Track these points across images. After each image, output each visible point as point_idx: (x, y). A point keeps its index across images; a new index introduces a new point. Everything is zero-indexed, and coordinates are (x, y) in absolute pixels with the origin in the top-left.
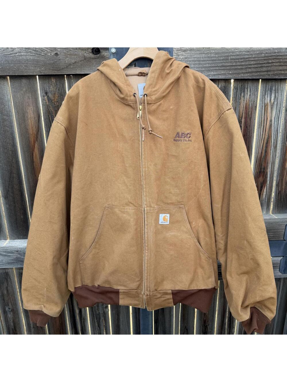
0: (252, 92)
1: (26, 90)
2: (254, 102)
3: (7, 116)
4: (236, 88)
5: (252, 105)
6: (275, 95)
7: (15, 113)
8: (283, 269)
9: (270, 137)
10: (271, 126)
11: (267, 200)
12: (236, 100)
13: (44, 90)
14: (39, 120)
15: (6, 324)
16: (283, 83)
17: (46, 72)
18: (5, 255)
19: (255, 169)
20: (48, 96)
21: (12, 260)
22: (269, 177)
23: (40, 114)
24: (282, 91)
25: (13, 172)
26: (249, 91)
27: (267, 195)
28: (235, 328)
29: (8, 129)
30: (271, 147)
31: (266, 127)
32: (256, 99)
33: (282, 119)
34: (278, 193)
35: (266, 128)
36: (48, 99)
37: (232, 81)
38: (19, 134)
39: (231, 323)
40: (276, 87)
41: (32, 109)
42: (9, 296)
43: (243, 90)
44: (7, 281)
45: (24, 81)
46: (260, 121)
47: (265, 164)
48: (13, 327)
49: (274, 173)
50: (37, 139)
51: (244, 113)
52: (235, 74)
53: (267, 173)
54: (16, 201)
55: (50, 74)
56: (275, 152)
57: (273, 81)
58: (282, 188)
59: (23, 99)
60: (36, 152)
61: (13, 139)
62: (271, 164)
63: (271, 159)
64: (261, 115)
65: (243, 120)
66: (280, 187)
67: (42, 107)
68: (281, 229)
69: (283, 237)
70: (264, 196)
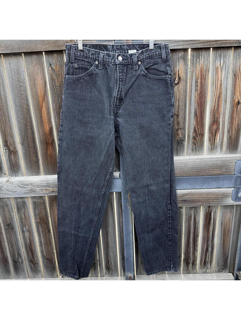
0: (205, 59)
1: (36, 63)
2: (207, 66)
3: (23, 83)
4: (193, 56)
5: (206, 68)
6: (224, 60)
7: (28, 80)
8: (235, 197)
9: (221, 93)
10: (221, 84)
11: (220, 143)
12: (193, 65)
13: (49, 63)
14: (45, 85)
15: (24, 241)
16: (230, 51)
17: (50, 49)
18: (23, 187)
19: (210, 119)
20: (52, 67)
21: (28, 191)
22: (221, 125)
23: (46, 81)
24: (229, 56)
25: (27, 125)
26: (203, 57)
27: (220, 140)
28: (198, 246)
29: (23, 92)
30: (222, 101)
31: (217, 85)
32: (209, 64)
33: (230, 77)
34: (229, 138)
36: (52, 69)
37: (190, 50)
38: (31, 97)
39: (195, 242)
40: (224, 54)
41: (40, 77)
42: (26, 220)
43: (198, 57)
44: (24, 207)
45: (34, 57)
46: (213, 81)
47: (218, 115)
48: (29, 244)
49: (225, 122)
50: (44, 99)
51: (199, 75)
52: (191, 44)
53: (219, 121)
54: (30, 146)
55: (53, 50)
56: (225, 105)
57: (222, 49)
58: (232, 134)
59: (34, 70)
60: (44, 110)
61: (27, 100)
62: (222, 114)
63: (223, 111)
64: (213, 76)
65: (199, 81)
66: (230, 133)
67: (48, 75)
68: (232, 165)
69: (233, 172)
70: (218, 140)
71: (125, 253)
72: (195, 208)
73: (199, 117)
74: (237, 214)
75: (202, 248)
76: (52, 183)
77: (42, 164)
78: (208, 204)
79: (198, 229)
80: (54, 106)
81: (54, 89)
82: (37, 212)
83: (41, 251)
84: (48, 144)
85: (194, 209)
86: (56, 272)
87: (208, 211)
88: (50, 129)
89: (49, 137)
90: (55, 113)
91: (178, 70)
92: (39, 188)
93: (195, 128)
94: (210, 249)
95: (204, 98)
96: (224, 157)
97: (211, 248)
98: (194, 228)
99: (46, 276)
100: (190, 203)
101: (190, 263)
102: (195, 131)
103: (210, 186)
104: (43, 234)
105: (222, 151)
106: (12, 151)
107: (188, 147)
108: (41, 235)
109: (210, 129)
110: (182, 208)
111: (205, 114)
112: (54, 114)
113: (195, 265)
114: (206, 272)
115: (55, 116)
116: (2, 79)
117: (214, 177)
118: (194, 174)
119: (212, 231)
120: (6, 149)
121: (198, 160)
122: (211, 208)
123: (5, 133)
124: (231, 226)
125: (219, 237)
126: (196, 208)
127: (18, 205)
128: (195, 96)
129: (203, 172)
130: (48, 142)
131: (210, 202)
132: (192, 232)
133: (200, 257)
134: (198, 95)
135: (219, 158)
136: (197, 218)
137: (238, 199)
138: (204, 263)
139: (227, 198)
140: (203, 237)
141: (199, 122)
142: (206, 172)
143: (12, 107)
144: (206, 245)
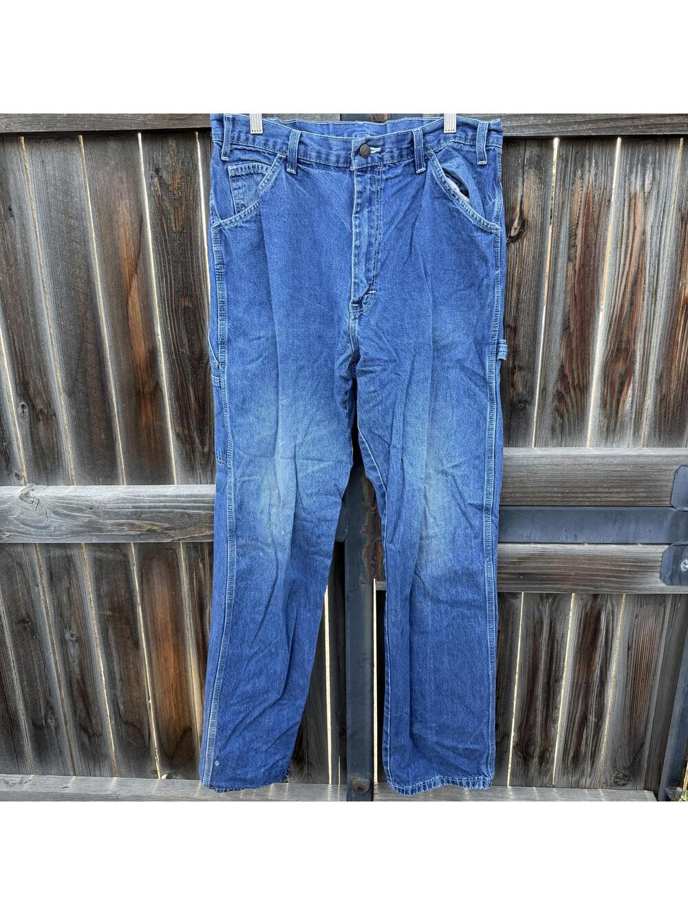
0: (600, 168)
1: (117, 164)
2: (605, 189)
3: (77, 219)
4: (564, 159)
5: (601, 196)
6: (654, 174)
7: (93, 213)
8: (670, 573)
9: (642, 270)
10: (643, 243)
11: (634, 414)
12: (564, 185)
13: (154, 164)
14: (141, 227)
15: (65, 668)
16: (672, 149)
17: (156, 123)
18: (67, 516)
19: (607, 343)
20: (161, 177)
21: (81, 526)
22: (638, 362)
23: (144, 216)
24: (669, 165)
25: (86, 340)
26: (593, 165)
27: (634, 406)
28: (559, 709)
29: (78, 246)
30: (644, 294)
31: (632, 247)
32: (609, 184)
33: (669, 228)
34: (661, 400)
35: (632, 250)
36: (160, 184)
37: (556, 142)
38: (100, 259)
39: (550, 695)
40: (656, 156)
41: (128, 205)
42: (72, 608)
43: (580, 163)
44: (69, 574)
45: (113, 146)
46: (620, 234)
47: (630, 332)
48: (79, 677)
49: (650, 354)
50: (136, 269)
51: (581, 216)
52: (560, 124)
53: (634, 351)
54: (91, 401)
55: (165, 128)
56: (653, 305)
57: (648, 144)
58: (670, 389)
59: (110, 184)
60: (135, 298)
61: (88, 268)
62: (643, 331)
63: (644, 321)
64: (621, 221)
65: (580, 232)
66: (664, 386)
67: (149, 200)
68: (665, 480)
69: (669, 499)
70: (628, 406)
71: (349, 716)
72: (554, 599)
73: (575, 335)
74: (675, 621)
75: (569, 713)
76: (150, 507)
77: (124, 453)
78: (591, 588)
79: (560, 658)
80: (163, 287)
81: (166, 240)
82: (105, 588)
83: (113, 701)
84: (142, 396)
85: (550, 600)
86: (151, 761)
87: (591, 607)
88: (148, 355)
89: (145, 377)
90: (165, 308)
91: (519, 199)
92: (112, 521)
93: (562, 366)
94: (592, 719)
95: (593, 281)
96: (644, 456)
97: (595, 717)
98: (549, 656)
99: (123, 771)
100: (540, 584)
101: (532, 757)
102: (562, 376)
103: (600, 536)
104: (118, 652)
105: (639, 436)
106: (41, 411)
107: (541, 420)
108: (114, 654)
109: (605, 371)
110: (517, 598)
111: (594, 329)
112: (163, 312)
113: (547, 762)
114: (577, 785)
115: (166, 316)
116: (20, 207)
117: (611, 512)
118: (554, 501)
119: (601, 667)
120: (23, 406)
121: (567, 461)
122: (599, 600)
123: (22, 360)
124: (655, 654)
125: (621, 685)
126: (557, 599)
127: (50, 565)
128: (567, 277)
129: (580, 495)
130: (141, 390)
131: (598, 584)
132: (542, 667)
133: (563, 739)
134: (575, 272)
135: (628, 456)
136: (558, 627)
137: (678, 577)
138: (576, 759)
139: (648, 573)
140: (573, 683)
141: (575, 351)
142: (589, 495)
143: (44, 287)
144: (582, 706)
